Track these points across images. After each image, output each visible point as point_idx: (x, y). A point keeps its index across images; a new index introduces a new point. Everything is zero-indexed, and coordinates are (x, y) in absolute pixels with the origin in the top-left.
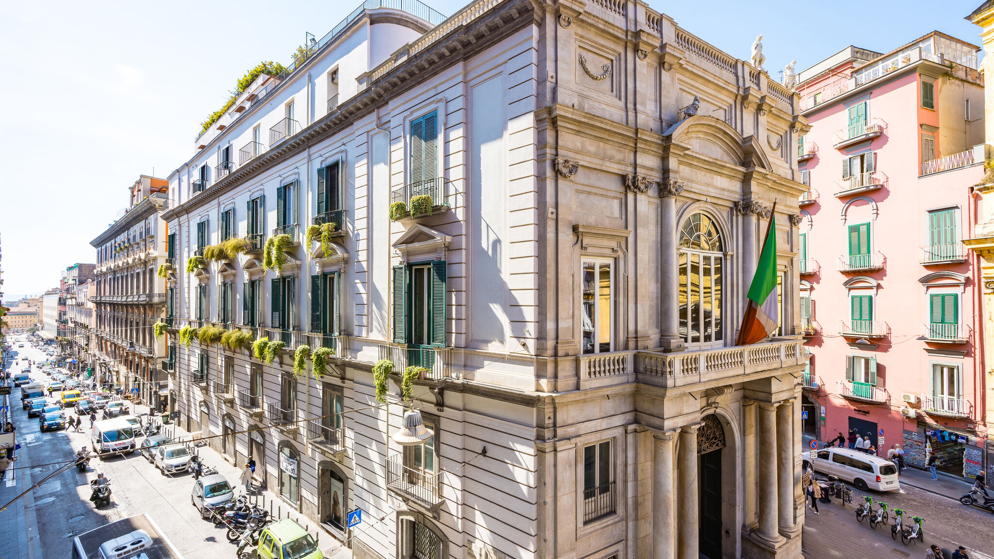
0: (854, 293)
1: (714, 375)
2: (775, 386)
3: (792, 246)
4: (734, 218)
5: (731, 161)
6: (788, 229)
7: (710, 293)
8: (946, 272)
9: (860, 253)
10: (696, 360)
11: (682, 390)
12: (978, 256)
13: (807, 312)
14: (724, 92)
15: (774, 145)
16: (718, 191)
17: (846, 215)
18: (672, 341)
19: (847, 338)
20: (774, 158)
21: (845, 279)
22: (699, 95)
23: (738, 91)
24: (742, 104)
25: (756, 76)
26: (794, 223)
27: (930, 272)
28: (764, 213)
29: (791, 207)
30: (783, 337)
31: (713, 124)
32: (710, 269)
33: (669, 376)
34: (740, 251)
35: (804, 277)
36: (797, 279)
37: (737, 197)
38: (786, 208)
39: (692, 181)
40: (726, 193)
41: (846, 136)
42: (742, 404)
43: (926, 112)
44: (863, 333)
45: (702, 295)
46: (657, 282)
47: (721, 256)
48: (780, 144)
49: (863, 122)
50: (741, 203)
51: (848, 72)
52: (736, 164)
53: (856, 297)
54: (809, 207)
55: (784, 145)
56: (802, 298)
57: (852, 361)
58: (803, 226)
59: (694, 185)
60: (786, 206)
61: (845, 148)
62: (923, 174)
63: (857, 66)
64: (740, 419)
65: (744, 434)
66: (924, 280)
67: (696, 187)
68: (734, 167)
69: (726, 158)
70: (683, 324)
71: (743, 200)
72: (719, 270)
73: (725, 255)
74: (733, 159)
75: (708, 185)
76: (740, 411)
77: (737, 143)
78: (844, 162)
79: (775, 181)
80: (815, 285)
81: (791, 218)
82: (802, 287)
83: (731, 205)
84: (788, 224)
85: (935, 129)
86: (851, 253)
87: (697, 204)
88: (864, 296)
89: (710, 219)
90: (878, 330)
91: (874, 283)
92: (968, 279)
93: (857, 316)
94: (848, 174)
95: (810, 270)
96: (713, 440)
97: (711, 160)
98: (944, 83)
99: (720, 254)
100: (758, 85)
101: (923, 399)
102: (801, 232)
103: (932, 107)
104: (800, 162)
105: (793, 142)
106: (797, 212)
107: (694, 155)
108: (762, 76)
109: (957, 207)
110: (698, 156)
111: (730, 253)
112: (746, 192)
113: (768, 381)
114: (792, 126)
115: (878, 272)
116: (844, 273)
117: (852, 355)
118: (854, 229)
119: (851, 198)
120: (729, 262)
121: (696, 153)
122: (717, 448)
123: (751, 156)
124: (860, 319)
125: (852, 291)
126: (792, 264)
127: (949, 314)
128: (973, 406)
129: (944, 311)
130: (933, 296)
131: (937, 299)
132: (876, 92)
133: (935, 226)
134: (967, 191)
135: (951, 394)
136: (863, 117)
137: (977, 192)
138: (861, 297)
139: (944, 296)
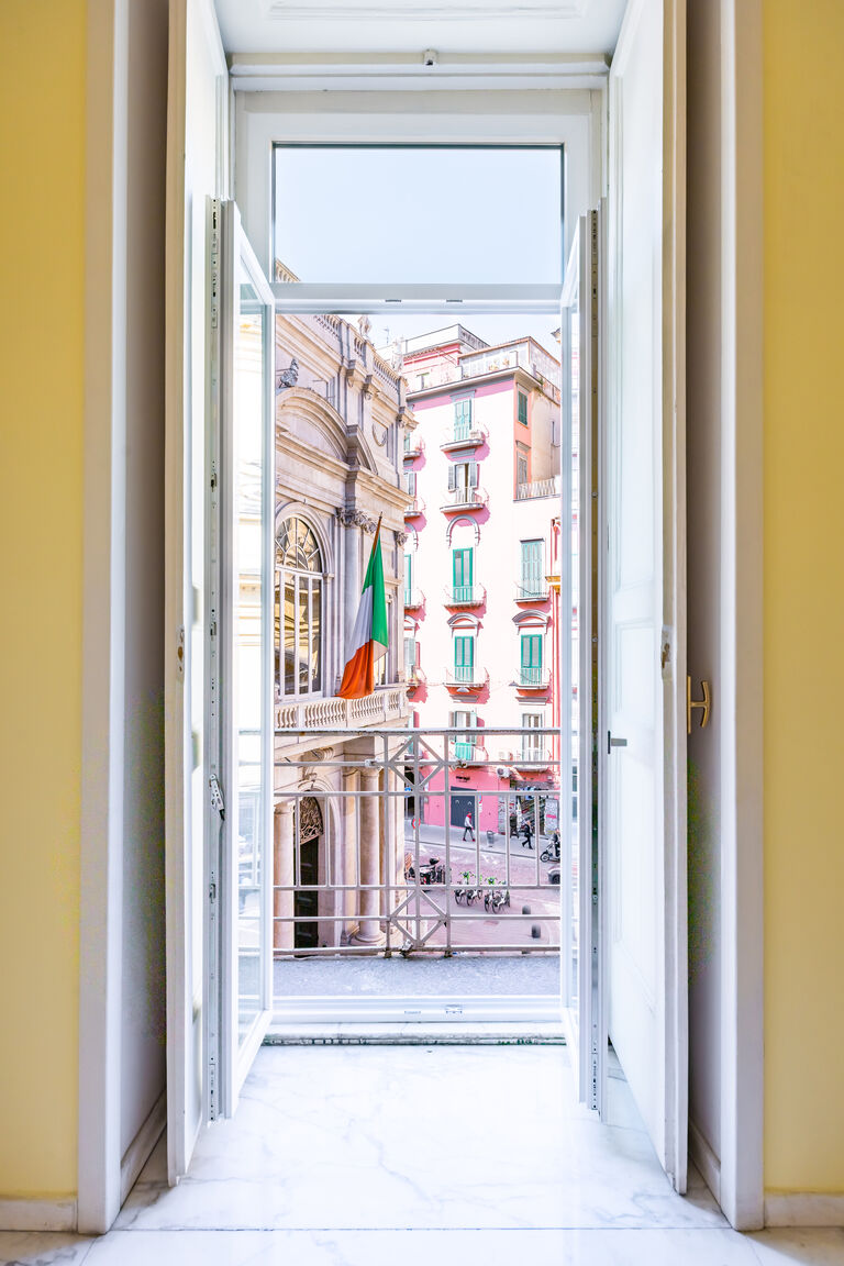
0: (458, 633)
3: (396, 571)
4: (336, 528)
5: (333, 453)
6: (393, 548)
7: (307, 630)
8: (534, 611)
9: (463, 585)
11: (278, 754)
13: (411, 657)
14: (326, 359)
15: (380, 440)
16: (319, 492)
17: (451, 536)
19: (449, 688)
20: (378, 455)
21: (449, 615)
22: (299, 357)
23: (342, 362)
24: (346, 379)
25: (362, 346)
26: (399, 542)
27: (521, 610)
28: (369, 527)
29: (396, 521)
30: (387, 685)
31: (314, 401)
32: (307, 596)
34: (342, 573)
35: (409, 611)
36: (401, 613)
37: (339, 502)
38: (391, 523)
39: (289, 474)
40: (327, 495)
41: (452, 438)
42: (342, 774)
43: (520, 426)
44: (465, 683)
47: (321, 578)
48: (385, 440)
49: (467, 424)
50: (343, 510)
51: (455, 357)
52: (338, 457)
53: (459, 637)
54: (413, 520)
55: (389, 440)
56: (406, 640)
57: (455, 716)
58: (408, 546)
59: (290, 479)
60: (391, 519)
61: (452, 452)
62: (518, 499)
63: (463, 351)
65: (344, 812)
66: (517, 619)
67: (292, 482)
68: (336, 462)
69: (328, 448)
71: (346, 506)
72: (317, 598)
73: (325, 578)
74: (335, 451)
75: (307, 481)
76: (340, 783)
77: (341, 431)
78: (450, 469)
79: (380, 487)
80: (420, 622)
81: (396, 534)
82: (407, 625)
83: (333, 512)
84: (394, 542)
85: (527, 448)
86: (455, 585)
87: (292, 506)
88: (467, 638)
89: (309, 528)
90: (478, 680)
91: (474, 620)
92: (549, 619)
93: (460, 663)
94: (453, 486)
95: (415, 603)
96: (309, 827)
97: (311, 449)
98: (536, 398)
99: (319, 576)
100: (364, 358)
101: (516, 755)
102: (406, 553)
103: (526, 423)
105: (399, 438)
106: (401, 527)
107: (292, 439)
108: (368, 347)
109: (542, 540)
110: (295, 441)
111: (330, 575)
112: (349, 497)
113: (371, 739)
114: (399, 419)
115: (477, 608)
116: (450, 608)
117: (454, 710)
118: (458, 554)
119: (457, 515)
120: (329, 586)
121: (294, 436)
122: (314, 836)
123: (355, 452)
124: (463, 665)
125: (456, 631)
126: (396, 594)
127: (535, 657)
128: (552, 756)
129: (531, 654)
130: (523, 637)
131: (527, 641)
132: (480, 390)
133: (526, 559)
134: (550, 523)
135: (536, 745)
136: (467, 419)
137: (557, 525)
138: (464, 638)
139: (531, 637)
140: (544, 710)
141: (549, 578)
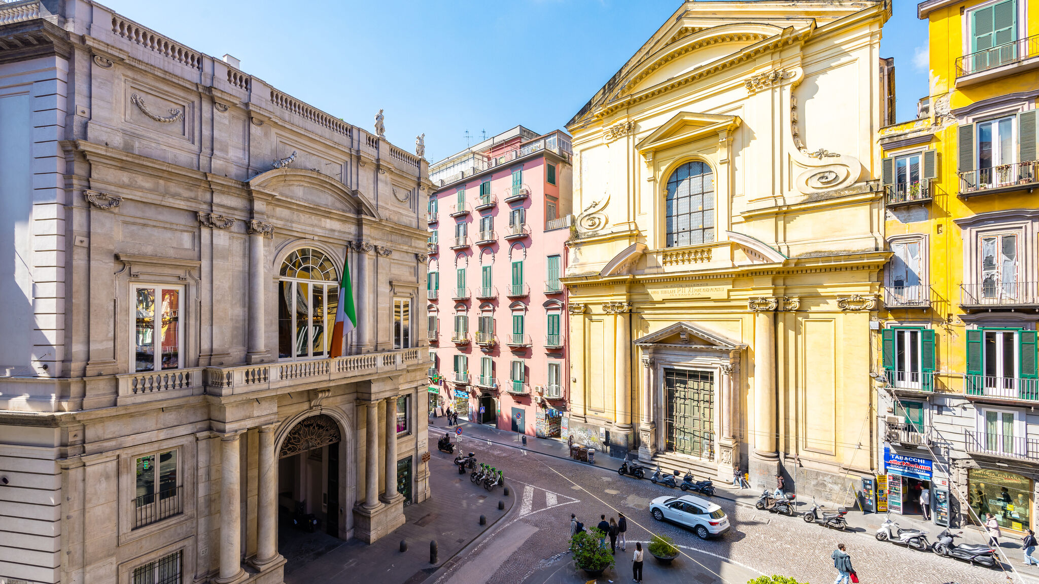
0: (516, 313)
8: (554, 300)
9: (517, 284)
10: (266, 371)
12: (568, 289)
17: (511, 254)
19: (511, 348)
21: (510, 302)
26: (420, 260)
27: (548, 299)
28: (381, 252)
34: (355, 281)
35: (489, 300)
37: (351, 237)
41: (511, 194)
43: (550, 186)
44: (518, 344)
49: (519, 185)
50: (354, 242)
51: (518, 145)
53: (516, 316)
54: (492, 245)
56: (487, 317)
57: (513, 365)
58: (489, 261)
61: (511, 203)
62: (546, 230)
63: (524, 141)
66: (546, 305)
78: (511, 213)
80: (496, 307)
81: (416, 256)
82: (488, 309)
84: (415, 260)
85: (555, 199)
86: (513, 284)
90: (526, 342)
91: (523, 306)
92: (563, 305)
93: (516, 332)
94: (512, 223)
95: (493, 295)
98: (563, 167)
99: (335, 283)
101: (545, 389)
102: (488, 265)
103: (554, 183)
106: (421, 251)
109: (559, 255)
115: (524, 299)
116: (510, 298)
117: (513, 361)
118: (515, 265)
119: (514, 242)
125: (514, 312)
127: (556, 329)
128: (565, 391)
129: (553, 325)
130: (549, 316)
131: (551, 318)
132: (526, 165)
133: (550, 267)
134: (563, 245)
135: (556, 384)
136: (519, 182)
137: (567, 246)
138: (518, 317)
139: (553, 316)
140: (561, 362)
141: (561, 279)
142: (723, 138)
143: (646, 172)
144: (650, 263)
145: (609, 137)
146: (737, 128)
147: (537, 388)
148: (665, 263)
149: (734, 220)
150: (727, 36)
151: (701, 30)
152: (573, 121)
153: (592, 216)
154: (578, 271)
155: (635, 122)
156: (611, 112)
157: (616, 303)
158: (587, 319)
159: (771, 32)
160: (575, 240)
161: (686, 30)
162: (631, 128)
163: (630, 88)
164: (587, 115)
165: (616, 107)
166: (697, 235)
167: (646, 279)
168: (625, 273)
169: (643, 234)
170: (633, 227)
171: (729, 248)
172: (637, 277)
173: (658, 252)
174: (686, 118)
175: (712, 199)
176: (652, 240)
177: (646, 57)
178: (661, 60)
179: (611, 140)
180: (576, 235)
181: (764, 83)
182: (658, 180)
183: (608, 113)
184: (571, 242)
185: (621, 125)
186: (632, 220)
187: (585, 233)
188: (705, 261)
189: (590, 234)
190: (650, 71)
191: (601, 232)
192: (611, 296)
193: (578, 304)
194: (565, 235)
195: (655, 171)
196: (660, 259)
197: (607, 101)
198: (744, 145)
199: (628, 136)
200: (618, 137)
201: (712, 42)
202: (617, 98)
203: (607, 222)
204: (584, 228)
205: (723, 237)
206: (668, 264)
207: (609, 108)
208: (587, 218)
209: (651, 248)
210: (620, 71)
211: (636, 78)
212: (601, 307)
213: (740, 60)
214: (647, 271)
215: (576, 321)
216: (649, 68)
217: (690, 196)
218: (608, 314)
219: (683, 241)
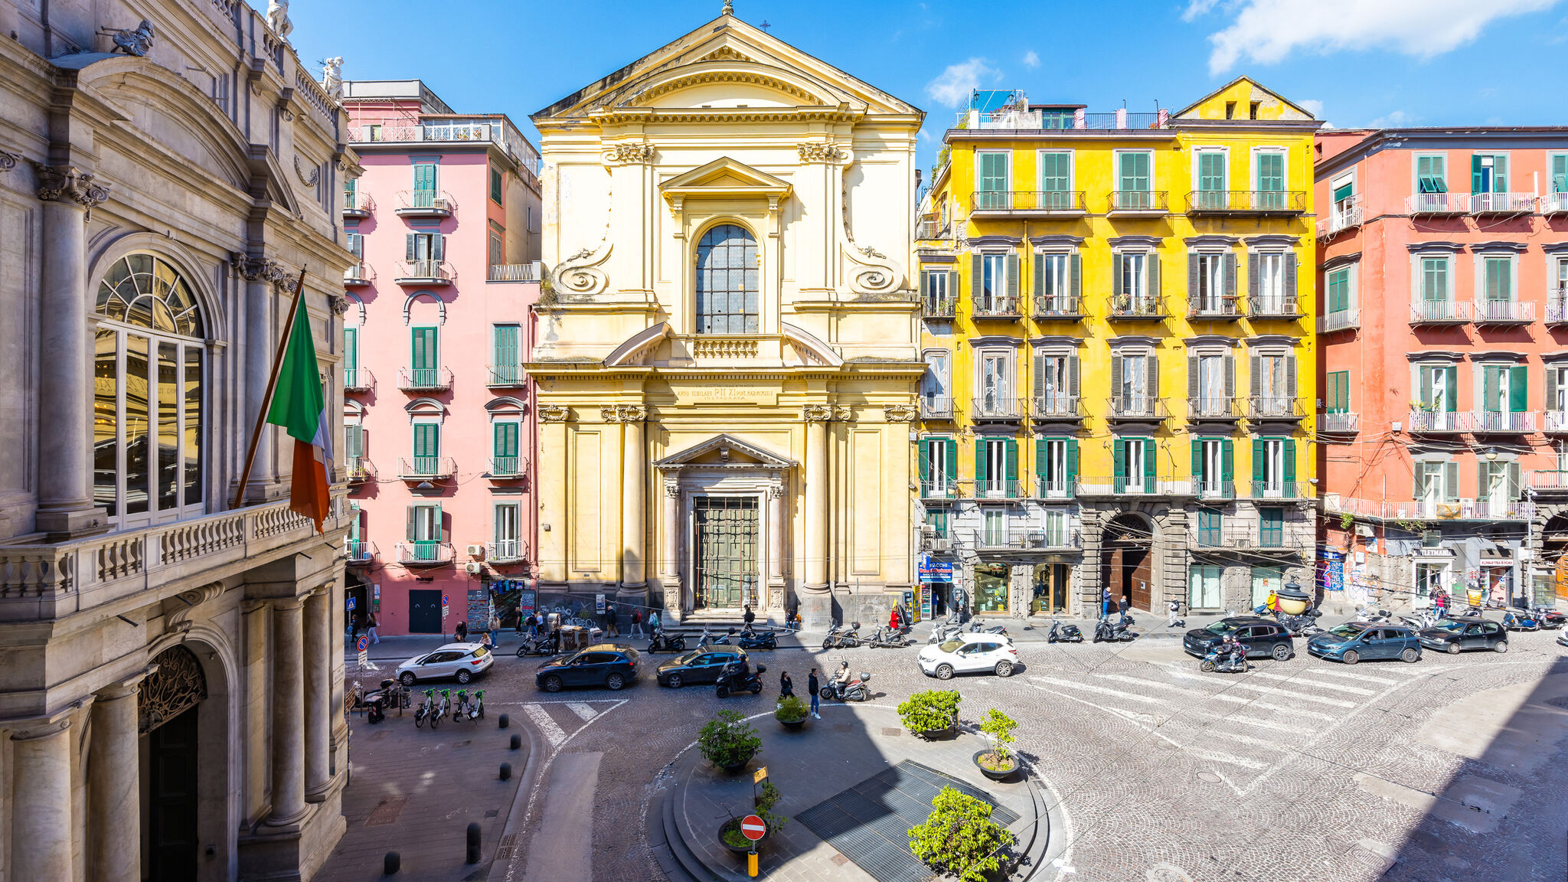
0: (418, 420)
1: (179, 569)
2: (301, 568)
3: (332, 345)
4: (230, 281)
5: (224, 176)
6: (327, 317)
7: (175, 415)
8: (509, 398)
9: (425, 367)
10: (136, 548)
11: (97, 615)
12: (534, 382)
13: (357, 447)
14: (210, 42)
15: (307, 178)
16: (196, 225)
17: (409, 312)
18: (71, 515)
19: (408, 483)
20: (305, 197)
21: (406, 400)
22: (153, 22)
23: (241, 56)
24: (248, 84)
25: (279, 50)
26: (337, 310)
27: (495, 397)
28: (286, 284)
29: (332, 284)
31: (186, 93)
32: (174, 370)
33: (59, 592)
34: (241, 341)
35: (351, 394)
36: (339, 398)
37: (235, 245)
38: (323, 284)
39: (134, 188)
40: (212, 232)
41: (410, 201)
42: (240, 611)
43: (493, 205)
44: (427, 475)
45: (154, 418)
46: (27, 385)
47: (201, 345)
48: (315, 179)
49: (430, 190)
50: (243, 257)
52: (234, 184)
53: (420, 425)
54: (361, 290)
55: (322, 182)
56: (349, 427)
57: (415, 512)
58: (352, 315)
59: (136, 196)
60: (323, 279)
61: (410, 219)
63: (428, 112)
64: (237, 639)
65: (244, 661)
66: (489, 406)
67: (140, 201)
68: (229, 189)
69: (212, 166)
70: (104, 479)
71: (248, 253)
72: (193, 374)
73: (210, 346)
74: (228, 174)
75: (170, 205)
76: (237, 625)
77: (237, 148)
78: (409, 237)
79: (305, 236)
80: (368, 407)
81: (332, 300)
82: (347, 409)
83: (224, 256)
84: (328, 310)
85: (500, 228)
86: (414, 367)
87: (144, 237)
88: (429, 425)
89: (176, 273)
90: (443, 470)
91: (440, 407)
92: (526, 406)
93: (420, 452)
94: (413, 256)
95: (362, 383)
96: (180, 695)
97: (179, 160)
98: (511, 179)
99: (197, 343)
100: (280, 64)
101: (487, 548)
102: (347, 325)
103: (500, 202)
104: (346, 218)
105: (336, 183)
106: (341, 293)
107: (139, 135)
108: (286, 54)
109: (518, 325)
110: (147, 140)
111: (219, 342)
112: (253, 239)
113: (290, 560)
114: (336, 158)
115: (444, 394)
116: (406, 392)
117: (413, 505)
118: (418, 333)
119: (417, 290)
120: (216, 359)
121: (143, 133)
122: (189, 706)
123: (265, 181)
124: (425, 456)
125: (415, 418)
126: (332, 374)
127: (511, 446)
128: (528, 547)
129: (506, 442)
130: (497, 425)
131: (501, 428)
132: (446, 157)
133: (500, 343)
134: (527, 309)
135: (511, 537)
136: (431, 185)
137: (534, 311)
138: (425, 426)
139: (506, 425)
140: (521, 500)
141: (526, 365)
142: (773, 205)
143: (669, 223)
144: (675, 353)
145: (611, 158)
146: (787, 198)
147: (472, 549)
148: (696, 354)
149: (784, 309)
150: (781, 82)
151: (747, 60)
152: (546, 112)
153: (581, 271)
154: (557, 354)
155: (656, 149)
156: (619, 122)
157: (627, 406)
158: (570, 430)
159: (828, 100)
160: (550, 303)
161: (730, 51)
162: (649, 156)
163: (649, 97)
164: (573, 112)
165: (628, 118)
166: (737, 321)
167: (671, 374)
168: (641, 363)
169: (666, 310)
170: (651, 299)
171: (777, 343)
172: (660, 370)
173: (688, 339)
174: (730, 166)
175: (756, 278)
176: (679, 321)
177: (674, 64)
178: (697, 76)
179: (617, 163)
180: (552, 296)
181: (818, 155)
182: (689, 239)
183: (612, 121)
184: (543, 307)
185: (634, 145)
186: (648, 287)
187: (569, 296)
188: (750, 356)
189: (578, 298)
190: (680, 85)
191: (598, 299)
192: (615, 395)
193: (557, 407)
194: (532, 293)
195: (684, 224)
196: (690, 347)
197: (614, 104)
198: (796, 217)
199: (644, 165)
200: (629, 161)
201: (762, 82)
202: (628, 104)
203: (607, 285)
204: (566, 287)
205: (772, 329)
206: (701, 356)
207: (615, 115)
208: (573, 272)
209: (678, 330)
210: (632, 66)
211: (660, 87)
212: (598, 411)
213: (794, 117)
214: (672, 363)
215: (551, 435)
216: (679, 81)
217: (728, 269)
218: (608, 422)
219: (718, 327)
